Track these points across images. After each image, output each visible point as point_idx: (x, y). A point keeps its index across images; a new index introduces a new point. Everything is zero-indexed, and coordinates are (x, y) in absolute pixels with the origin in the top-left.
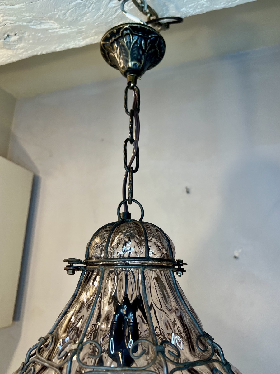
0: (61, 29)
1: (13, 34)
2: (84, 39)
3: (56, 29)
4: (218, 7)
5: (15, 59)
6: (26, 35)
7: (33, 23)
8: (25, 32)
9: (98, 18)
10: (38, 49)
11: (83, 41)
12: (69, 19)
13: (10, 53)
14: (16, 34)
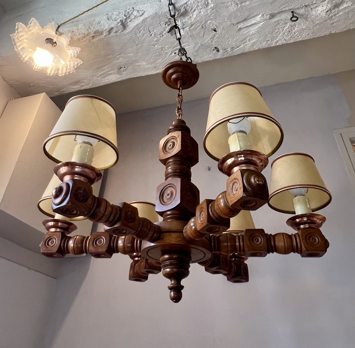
0: (147, 65)
1: (124, 67)
2: (156, 70)
3: (145, 65)
4: (218, 58)
5: (119, 80)
6: (129, 68)
7: (134, 62)
8: (129, 66)
9: (165, 61)
10: (133, 74)
11: (156, 71)
12: (151, 61)
13: (118, 76)
14: (125, 67)
